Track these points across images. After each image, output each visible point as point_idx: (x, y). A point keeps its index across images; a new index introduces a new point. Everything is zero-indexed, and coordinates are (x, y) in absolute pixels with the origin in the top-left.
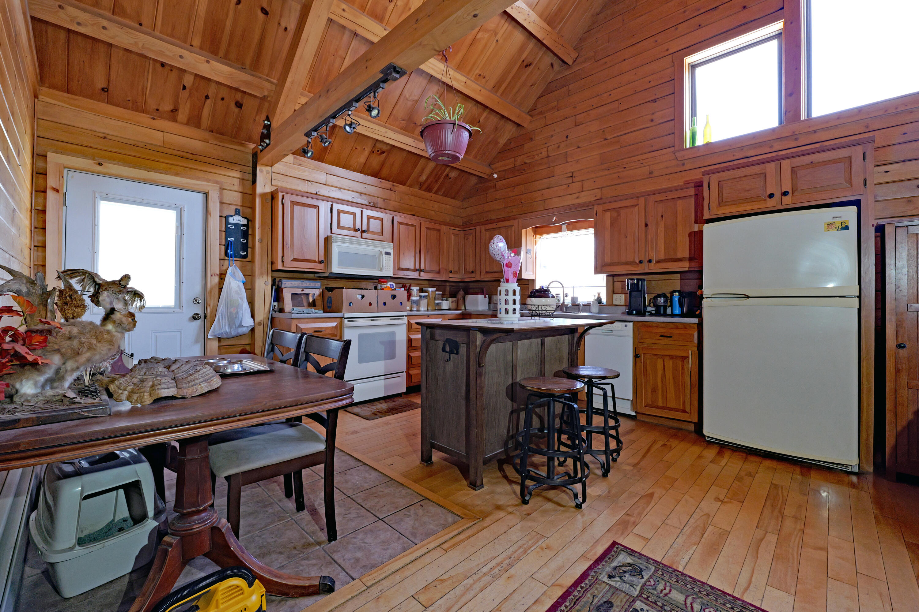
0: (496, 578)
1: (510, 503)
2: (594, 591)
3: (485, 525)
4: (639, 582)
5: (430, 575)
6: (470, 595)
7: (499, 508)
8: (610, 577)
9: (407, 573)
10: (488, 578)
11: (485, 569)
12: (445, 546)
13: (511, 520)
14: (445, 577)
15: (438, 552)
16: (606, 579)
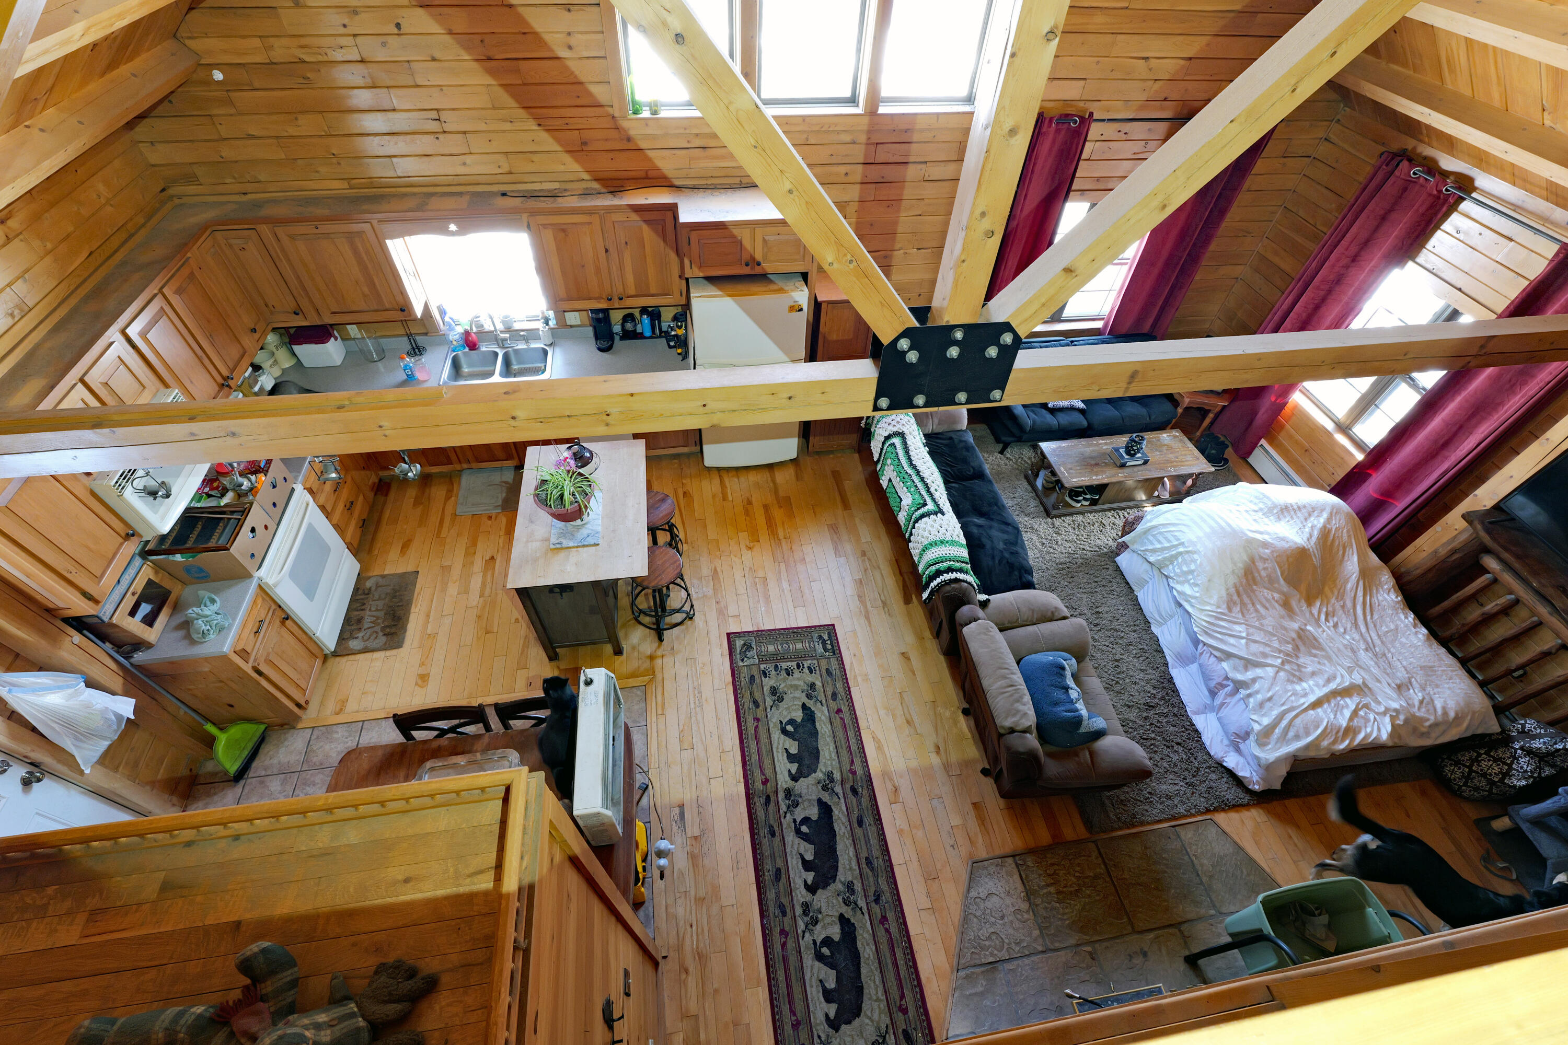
0: (701, 706)
1: (654, 648)
2: (743, 675)
3: (661, 678)
4: (753, 653)
5: (673, 734)
6: (701, 726)
7: (652, 658)
8: (742, 660)
9: (664, 743)
10: (698, 709)
11: (692, 706)
12: (660, 712)
13: (668, 661)
14: (681, 728)
15: (661, 719)
16: (741, 664)
